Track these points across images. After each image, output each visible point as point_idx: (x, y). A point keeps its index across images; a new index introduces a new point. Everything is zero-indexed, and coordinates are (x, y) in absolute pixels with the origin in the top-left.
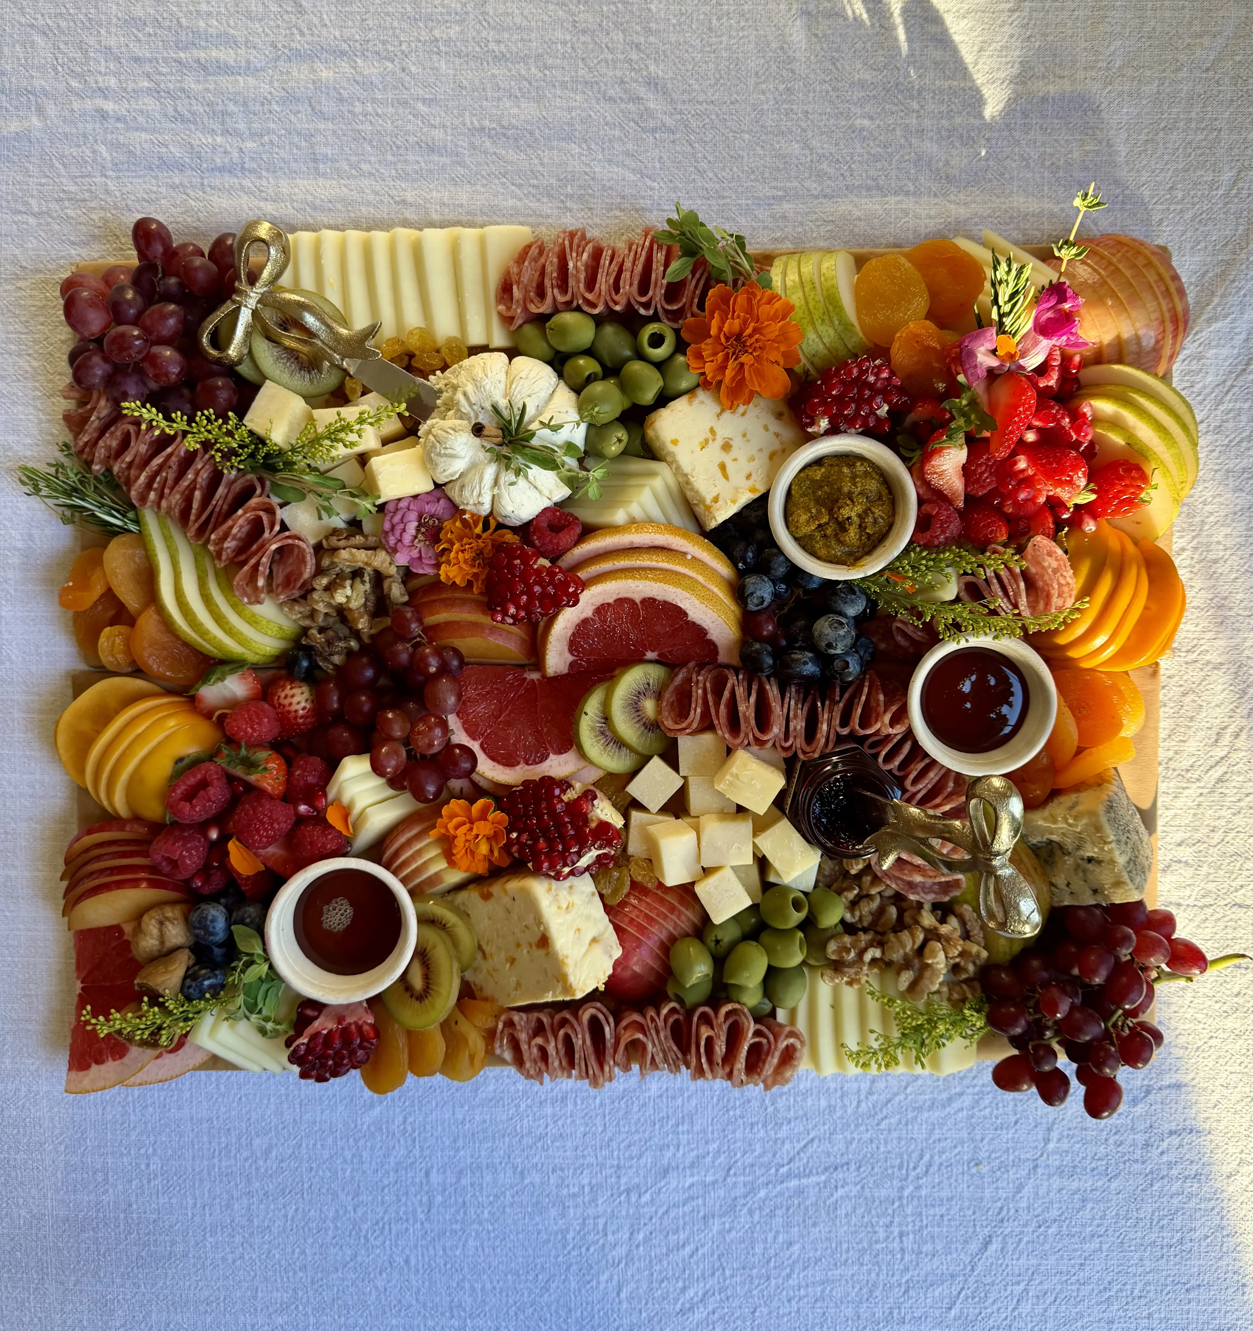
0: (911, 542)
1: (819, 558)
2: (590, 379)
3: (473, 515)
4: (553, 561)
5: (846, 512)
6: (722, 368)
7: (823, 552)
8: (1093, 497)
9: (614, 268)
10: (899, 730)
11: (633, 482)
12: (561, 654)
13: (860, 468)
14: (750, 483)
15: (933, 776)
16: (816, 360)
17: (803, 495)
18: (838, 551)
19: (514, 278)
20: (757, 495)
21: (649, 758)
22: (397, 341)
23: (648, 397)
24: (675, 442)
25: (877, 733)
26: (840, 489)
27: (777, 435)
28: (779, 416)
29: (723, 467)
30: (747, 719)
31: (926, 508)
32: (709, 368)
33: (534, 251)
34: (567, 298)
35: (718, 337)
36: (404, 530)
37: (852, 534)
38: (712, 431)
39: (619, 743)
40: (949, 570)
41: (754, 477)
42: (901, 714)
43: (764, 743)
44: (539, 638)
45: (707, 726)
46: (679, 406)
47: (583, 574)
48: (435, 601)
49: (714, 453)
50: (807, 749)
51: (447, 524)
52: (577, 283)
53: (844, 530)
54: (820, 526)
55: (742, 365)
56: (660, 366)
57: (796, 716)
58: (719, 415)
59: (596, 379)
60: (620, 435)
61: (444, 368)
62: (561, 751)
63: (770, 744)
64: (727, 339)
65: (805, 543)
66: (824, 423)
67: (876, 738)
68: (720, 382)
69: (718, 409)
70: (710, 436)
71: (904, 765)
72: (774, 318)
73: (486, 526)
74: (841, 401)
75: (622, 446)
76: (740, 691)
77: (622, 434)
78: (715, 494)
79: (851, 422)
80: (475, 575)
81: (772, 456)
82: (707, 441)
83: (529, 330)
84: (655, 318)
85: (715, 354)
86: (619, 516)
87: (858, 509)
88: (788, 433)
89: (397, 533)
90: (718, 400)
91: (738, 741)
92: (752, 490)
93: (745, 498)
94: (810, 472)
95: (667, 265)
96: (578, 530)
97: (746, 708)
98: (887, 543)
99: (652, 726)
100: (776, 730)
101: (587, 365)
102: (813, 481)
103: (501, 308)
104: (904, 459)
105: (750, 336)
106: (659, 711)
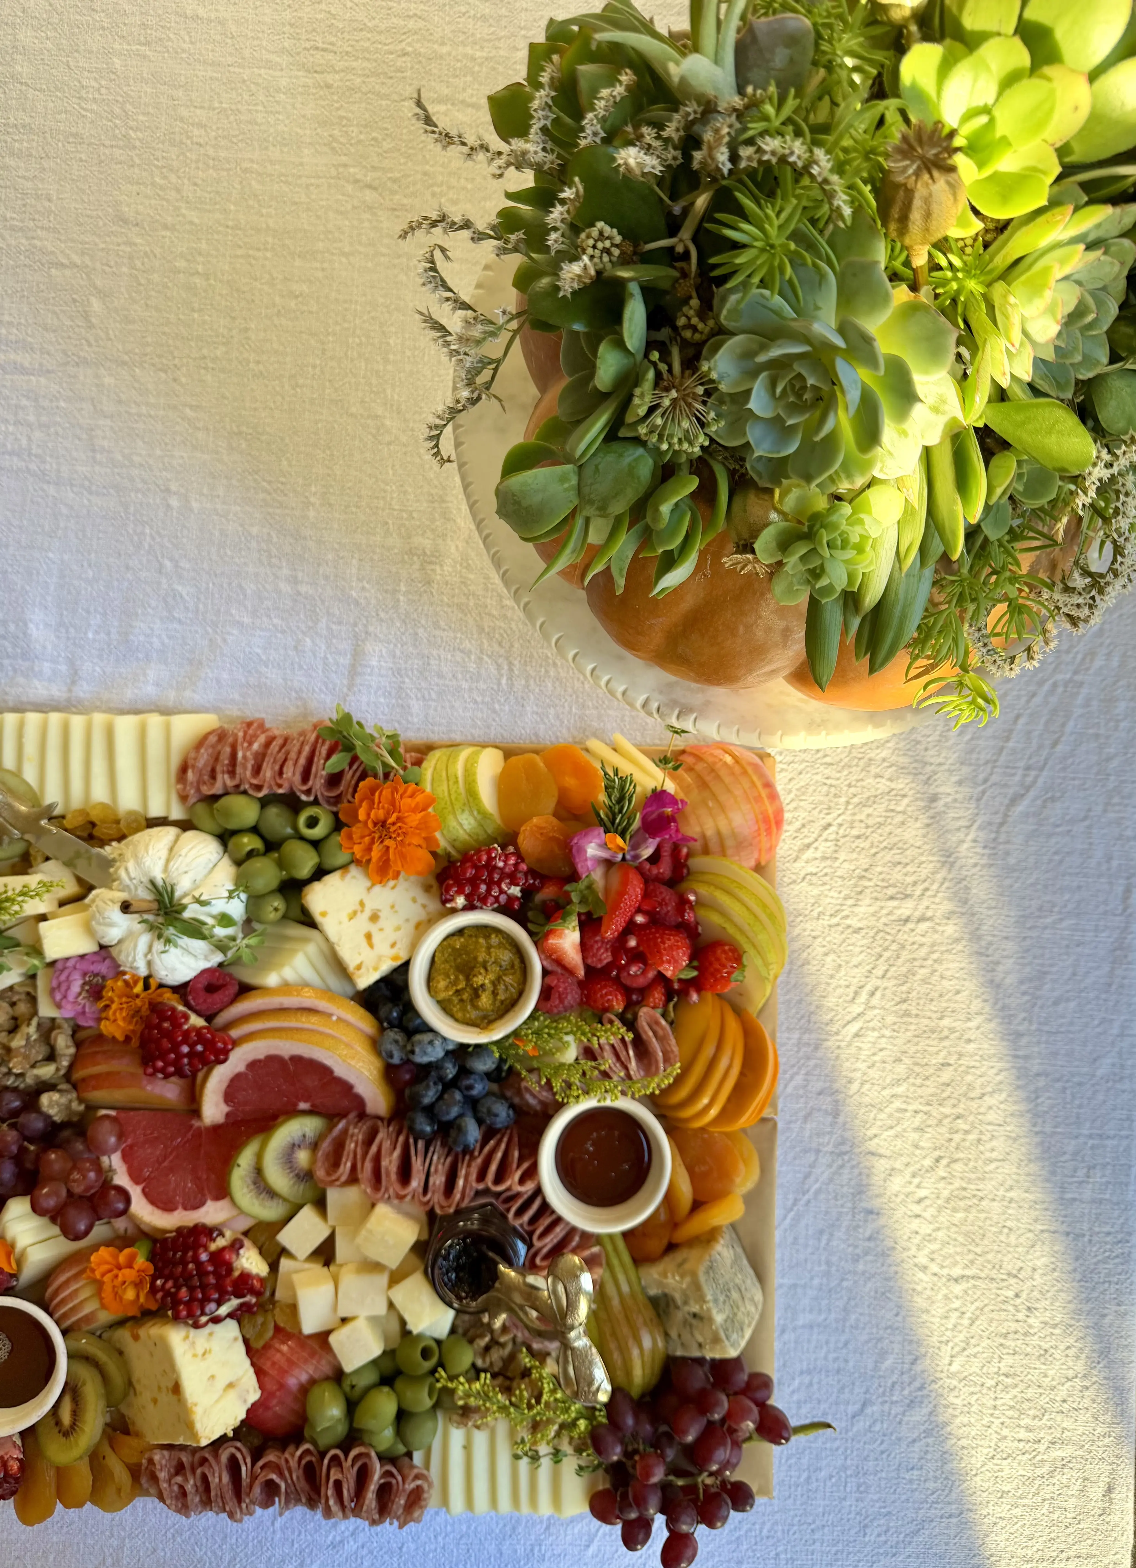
0: (536, 1009)
1: (456, 1020)
2: (251, 854)
3: (133, 976)
4: (209, 1019)
5: (479, 980)
6: (369, 849)
7: (459, 1015)
8: (695, 973)
9: (281, 756)
10: (528, 1188)
11: (288, 946)
12: (217, 1105)
13: (494, 940)
14: (393, 952)
15: (559, 1232)
16: (457, 844)
17: (446, 961)
18: (473, 1014)
19: (190, 762)
20: (399, 963)
21: (299, 1207)
22: (83, 812)
23: (305, 871)
24: (324, 914)
25: (509, 1189)
26: (475, 958)
27: (424, 906)
28: (427, 889)
29: (369, 937)
30: (388, 1174)
31: (550, 980)
32: (357, 849)
33: (213, 739)
34: (236, 782)
35: (366, 823)
36: (68, 988)
37: (485, 1000)
38: (362, 904)
39: (272, 1194)
40: (569, 1038)
41: (398, 946)
42: (532, 1172)
43: (405, 1196)
44: (198, 1088)
45: (353, 1179)
46: (332, 881)
47: (235, 1033)
48: (97, 1053)
49: (362, 923)
50: (444, 1204)
51: (109, 983)
52: (245, 772)
53: (477, 996)
54: (457, 991)
55: (388, 848)
56: (316, 844)
57: (436, 1171)
58: (369, 889)
59: (258, 855)
60: (276, 904)
61: (121, 838)
62: (218, 1198)
63: (409, 1198)
64: (375, 824)
65: (445, 1006)
66: (460, 901)
67: (509, 1194)
68: (369, 861)
69: (369, 884)
70: (358, 908)
71: (533, 1220)
72: (415, 810)
73: (147, 987)
74: (474, 882)
75: (280, 914)
76: (387, 1145)
77: (278, 903)
78: (358, 962)
79: (483, 900)
80: (133, 1031)
81: (418, 926)
82: (355, 913)
83: (201, 808)
84: (316, 802)
85: (363, 837)
86: (272, 980)
87: (492, 976)
88: (434, 905)
89: (63, 988)
90: (367, 875)
91: (380, 1195)
92: (394, 958)
93: (386, 967)
94: (451, 941)
95: (328, 757)
96: (235, 989)
97: (391, 1163)
98: (516, 1008)
99: (306, 1176)
100: (416, 1183)
101: (249, 842)
102: (454, 949)
103: (180, 786)
104: (531, 934)
105: (394, 824)
106: (313, 1161)
